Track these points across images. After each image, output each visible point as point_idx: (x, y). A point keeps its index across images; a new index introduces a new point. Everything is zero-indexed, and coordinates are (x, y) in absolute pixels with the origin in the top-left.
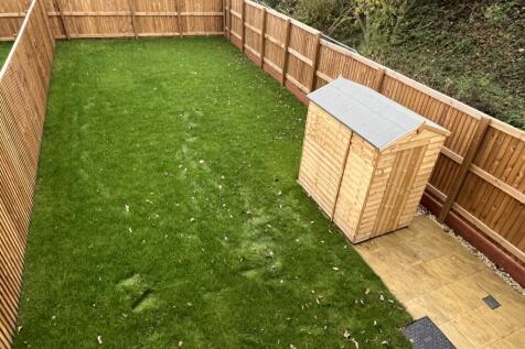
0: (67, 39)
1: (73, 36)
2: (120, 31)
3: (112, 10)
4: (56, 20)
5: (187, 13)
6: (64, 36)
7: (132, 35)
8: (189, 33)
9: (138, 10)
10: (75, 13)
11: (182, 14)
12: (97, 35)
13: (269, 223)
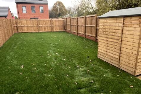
0: (18, 33)
1: (20, 32)
2: (34, 30)
3: (32, 25)
4: (16, 28)
5: (54, 25)
6: (17, 32)
7: (38, 31)
8: (55, 31)
9: (40, 25)
10: (21, 26)
11: (53, 25)
12: (27, 32)
13: (88, 70)
